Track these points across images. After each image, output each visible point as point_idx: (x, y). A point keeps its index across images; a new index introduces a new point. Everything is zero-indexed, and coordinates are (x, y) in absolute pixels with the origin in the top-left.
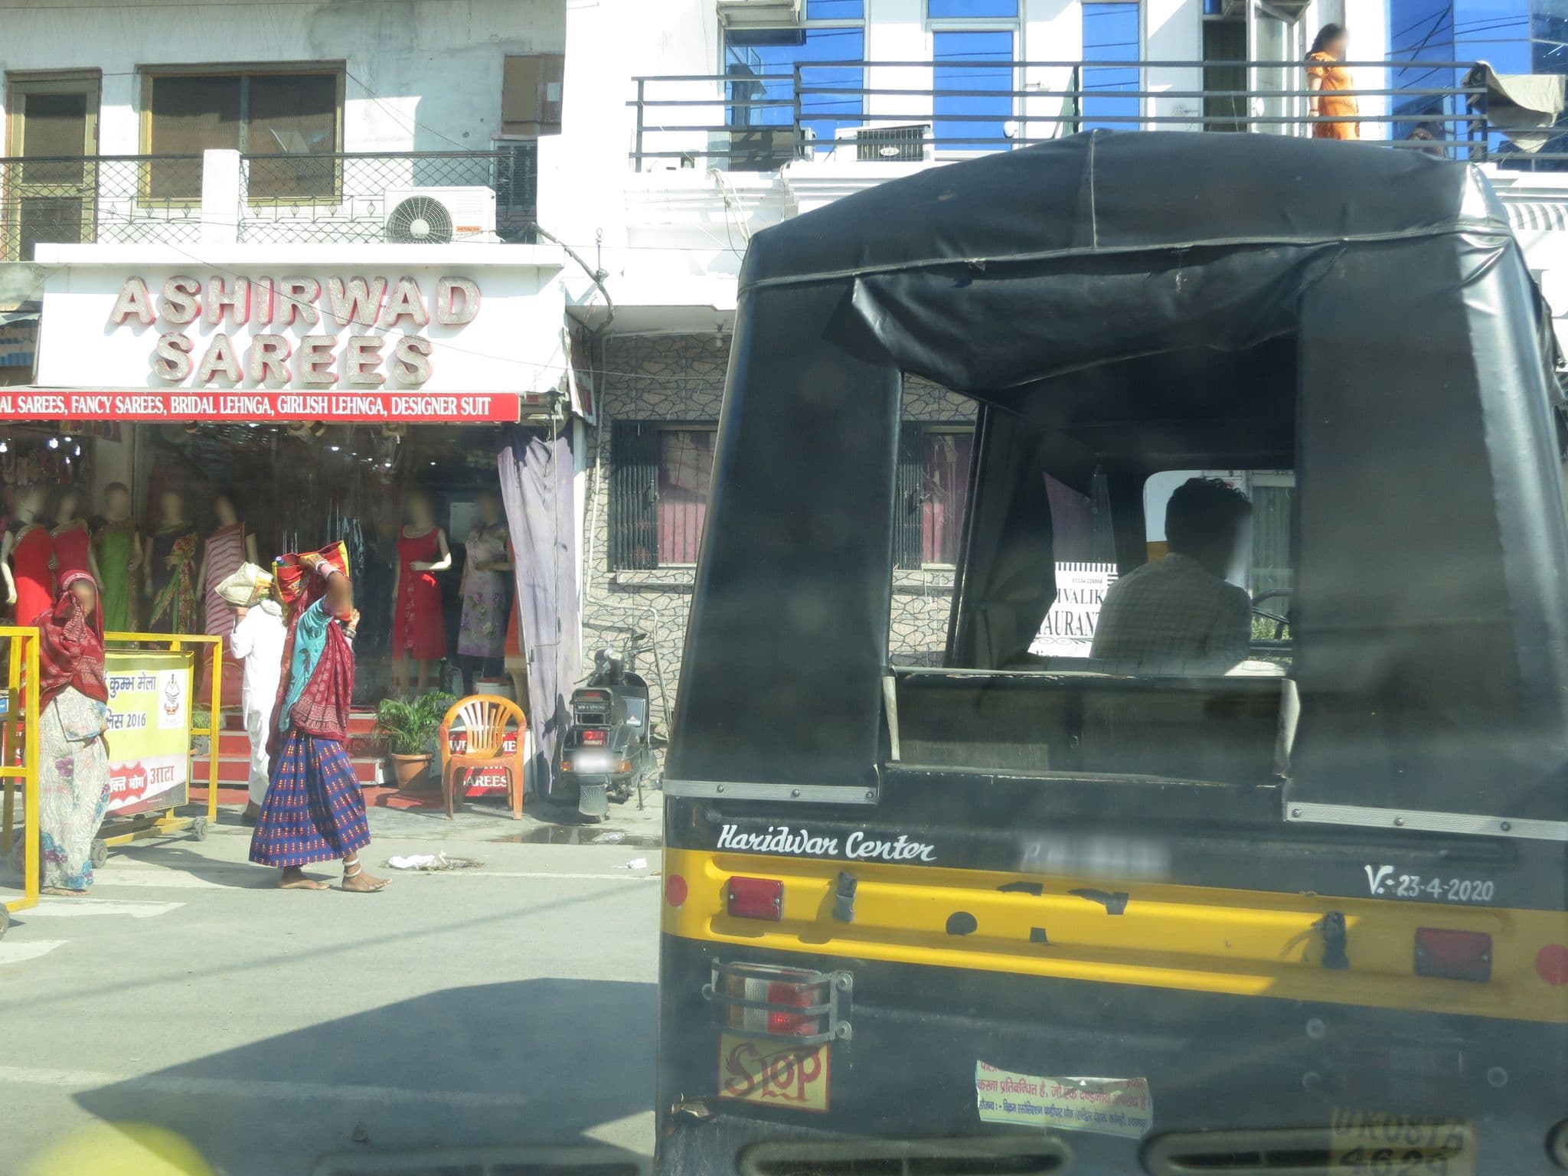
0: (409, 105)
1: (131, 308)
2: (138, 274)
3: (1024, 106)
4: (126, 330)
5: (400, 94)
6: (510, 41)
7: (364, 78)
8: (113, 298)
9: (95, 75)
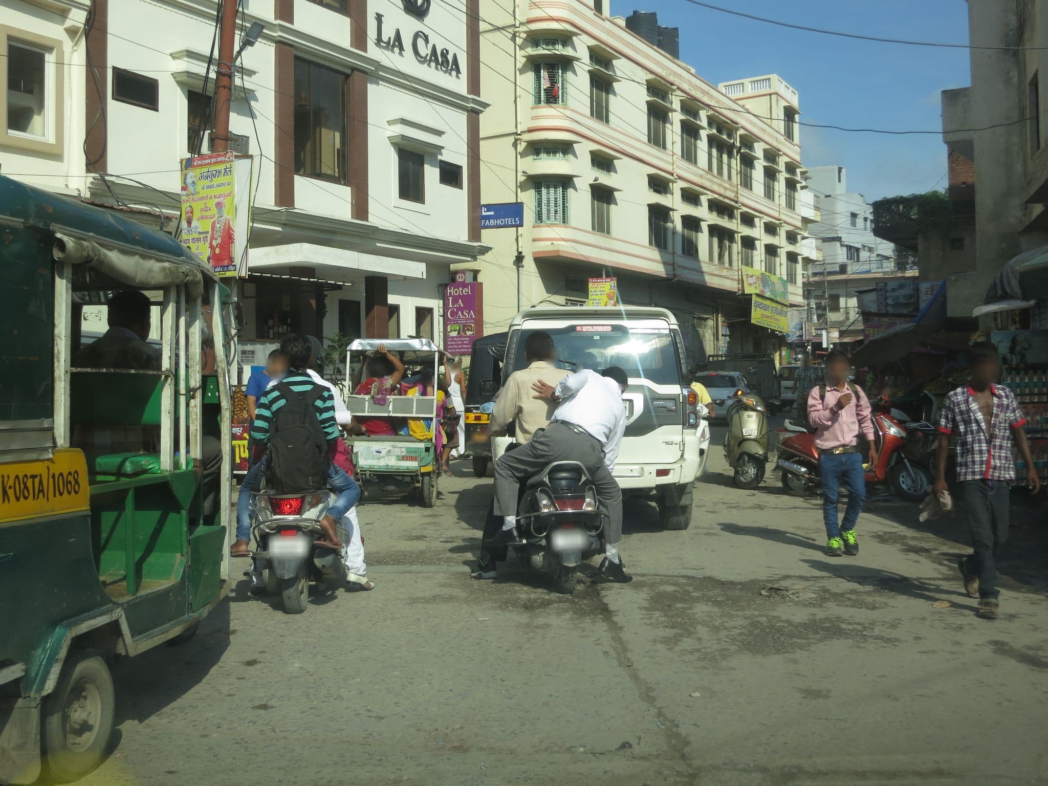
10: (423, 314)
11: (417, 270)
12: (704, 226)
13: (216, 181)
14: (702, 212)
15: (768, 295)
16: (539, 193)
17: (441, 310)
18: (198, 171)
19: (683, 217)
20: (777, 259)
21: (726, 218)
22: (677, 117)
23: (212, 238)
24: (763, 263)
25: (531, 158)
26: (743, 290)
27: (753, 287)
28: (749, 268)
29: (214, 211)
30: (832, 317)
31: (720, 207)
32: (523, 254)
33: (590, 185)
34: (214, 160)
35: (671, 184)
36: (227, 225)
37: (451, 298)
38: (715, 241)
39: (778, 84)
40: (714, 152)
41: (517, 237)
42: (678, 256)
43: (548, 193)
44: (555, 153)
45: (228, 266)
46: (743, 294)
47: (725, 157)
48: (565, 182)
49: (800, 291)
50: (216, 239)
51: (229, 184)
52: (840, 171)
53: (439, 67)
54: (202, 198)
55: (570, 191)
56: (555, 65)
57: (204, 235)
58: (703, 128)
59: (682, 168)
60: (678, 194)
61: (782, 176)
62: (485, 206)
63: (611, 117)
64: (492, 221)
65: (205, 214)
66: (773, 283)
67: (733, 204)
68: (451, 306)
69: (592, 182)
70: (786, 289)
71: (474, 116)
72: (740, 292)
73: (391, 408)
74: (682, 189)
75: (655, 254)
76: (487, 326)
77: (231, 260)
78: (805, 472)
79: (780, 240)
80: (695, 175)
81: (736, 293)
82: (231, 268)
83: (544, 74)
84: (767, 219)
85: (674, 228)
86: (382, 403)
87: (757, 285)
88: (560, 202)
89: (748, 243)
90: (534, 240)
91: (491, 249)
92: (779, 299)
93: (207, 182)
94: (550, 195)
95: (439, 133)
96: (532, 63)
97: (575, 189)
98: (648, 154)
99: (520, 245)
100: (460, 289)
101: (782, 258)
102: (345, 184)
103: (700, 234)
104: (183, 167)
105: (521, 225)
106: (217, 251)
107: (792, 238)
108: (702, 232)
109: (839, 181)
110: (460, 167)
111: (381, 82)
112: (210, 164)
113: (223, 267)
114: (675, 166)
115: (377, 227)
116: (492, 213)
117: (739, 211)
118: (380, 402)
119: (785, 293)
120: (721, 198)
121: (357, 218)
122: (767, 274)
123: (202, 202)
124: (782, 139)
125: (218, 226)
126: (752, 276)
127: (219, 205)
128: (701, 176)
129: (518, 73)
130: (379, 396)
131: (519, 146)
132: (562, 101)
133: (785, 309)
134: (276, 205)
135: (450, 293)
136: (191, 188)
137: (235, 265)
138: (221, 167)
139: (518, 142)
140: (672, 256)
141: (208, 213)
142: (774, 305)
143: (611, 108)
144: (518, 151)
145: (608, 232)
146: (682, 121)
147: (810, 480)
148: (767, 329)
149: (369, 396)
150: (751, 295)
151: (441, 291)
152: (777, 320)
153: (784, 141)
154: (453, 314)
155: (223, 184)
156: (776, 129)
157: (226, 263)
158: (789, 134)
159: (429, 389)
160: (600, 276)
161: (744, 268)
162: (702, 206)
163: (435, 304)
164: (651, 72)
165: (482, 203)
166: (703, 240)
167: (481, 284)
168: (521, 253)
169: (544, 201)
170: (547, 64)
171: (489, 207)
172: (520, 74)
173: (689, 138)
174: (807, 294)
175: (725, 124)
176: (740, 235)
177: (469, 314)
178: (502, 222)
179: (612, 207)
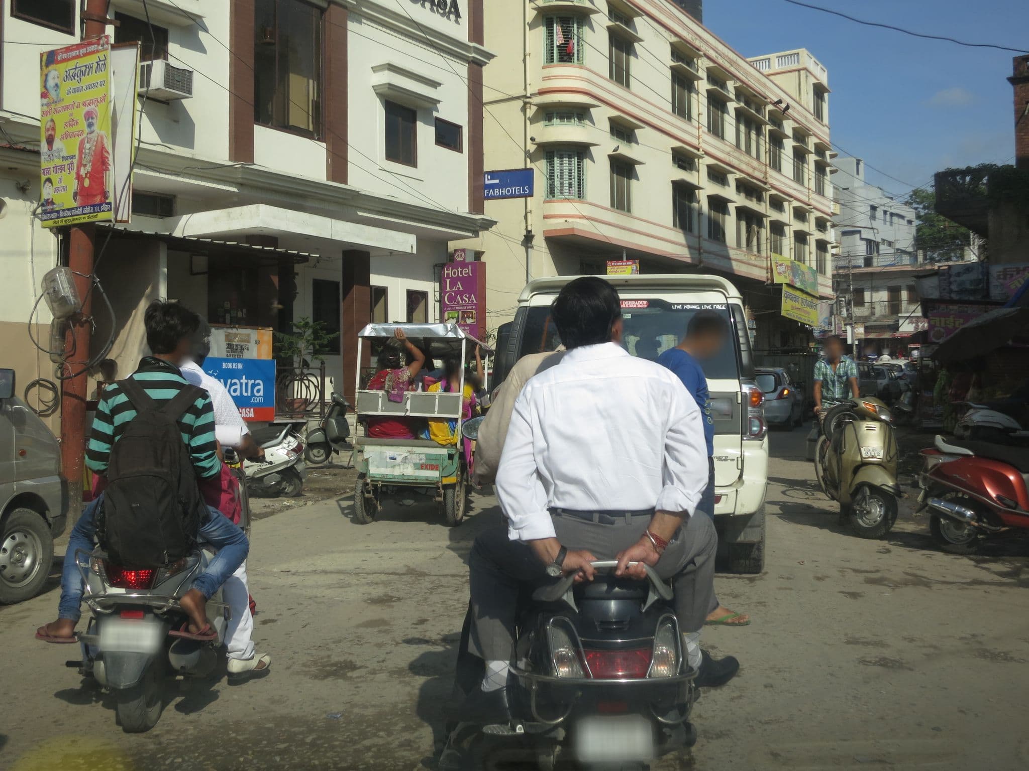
10: (415, 299)
11: (405, 242)
12: (732, 207)
13: (87, 80)
14: (729, 192)
15: (798, 285)
16: (552, 164)
17: (437, 294)
18: (63, 67)
19: (709, 197)
20: (807, 247)
21: (755, 200)
22: (703, 86)
23: (80, 165)
24: (793, 251)
25: (541, 124)
26: (772, 280)
27: (782, 277)
28: (778, 256)
29: (83, 125)
30: (858, 311)
31: (748, 188)
32: (533, 233)
33: (610, 156)
34: (83, 51)
35: (696, 160)
36: (99, 145)
37: (448, 281)
38: (743, 224)
39: (807, 60)
40: (742, 128)
41: (526, 214)
42: (705, 240)
43: (561, 164)
44: (569, 117)
45: (100, 205)
46: (772, 284)
47: (753, 135)
48: (581, 151)
49: (830, 283)
50: (85, 166)
51: (103, 83)
52: (858, 164)
53: (435, 8)
54: (66, 108)
55: (587, 162)
56: (570, 18)
57: (69, 161)
58: (731, 100)
59: (708, 142)
60: (704, 171)
61: (812, 158)
62: (489, 173)
63: (632, 81)
64: (497, 191)
65: (71, 129)
66: (803, 273)
67: (762, 185)
68: (448, 289)
69: (611, 153)
70: (816, 279)
71: (476, 67)
72: (769, 282)
73: (408, 406)
74: (709, 167)
75: (679, 237)
76: (492, 314)
77: (105, 195)
78: (972, 517)
79: (810, 226)
80: (723, 152)
81: (765, 282)
82: (104, 207)
83: (557, 29)
84: (796, 204)
85: (700, 209)
86: (398, 400)
87: (787, 275)
88: (575, 174)
89: (778, 228)
90: (546, 217)
91: (495, 223)
92: (809, 290)
93: (73, 84)
94: (563, 165)
95: (435, 84)
96: (543, 17)
97: (593, 160)
98: (672, 125)
99: (529, 222)
100: (460, 269)
101: (812, 246)
102: (319, 140)
103: (727, 217)
104: (44, 64)
105: (531, 195)
106: (87, 183)
107: (821, 225)
108: (729, 215)
109: (858, 173)
110: (459, 128)
111: (364, 21)
112: (78, 57)
113: (93, 206)
114: (701, 140)
115: (357, 192)
116: (497, 181)
117: (768, 193)
118: (395, 399)
119: (815, 284)
120: (749, 178)
121: (334, 180)
122: (797, 263)
123: (67, 113)
124: (811, 118)
125: (88, 146)
126: (781, 265)
127: (89, 116)
128: (728, 154)
129: (527, 28)
130: (395, 392)
131: (528, 110)
132: (578, 60)
133: (815, 301)
134: (230, 159)
135: (448, 274)
136: (53, 94)
137: (110, 203)
138: (92, 60)
139: (528, 106)
140: (697, 240)
141: (75, 129)
142: (804, 296)
143: (633, 71)
144: (528, 115)
145: (629, 210)
146: (708, 91)
147: (980, 530)
148: (797, 322)
149: (383, 392)
150: (781, 285)
151: (437, 272)
152: (808, 313)
153: (813, 120)
154: (451, 299)
155: (94, 85)
156: (806, 107)
157: (98, 200)
158: (818, 114)
159: (454, 385)
160: (620, 259)
161: (773, 255)
162: (729, 186)
163: (430, 287)
164: (676, 35)
165: (486, 169)
166: (730, 223)
167: (484, 263)
168: (531, 231)
169: (557, 173)
170: (560, 18)
171: (493, 174)
172: (530, 30)
173: (716, 110)
174: (836, 286)
175: (754, 98)
176: (769, 219)
177: (469, 298)
178: (508, 191)
179: (633, 182)
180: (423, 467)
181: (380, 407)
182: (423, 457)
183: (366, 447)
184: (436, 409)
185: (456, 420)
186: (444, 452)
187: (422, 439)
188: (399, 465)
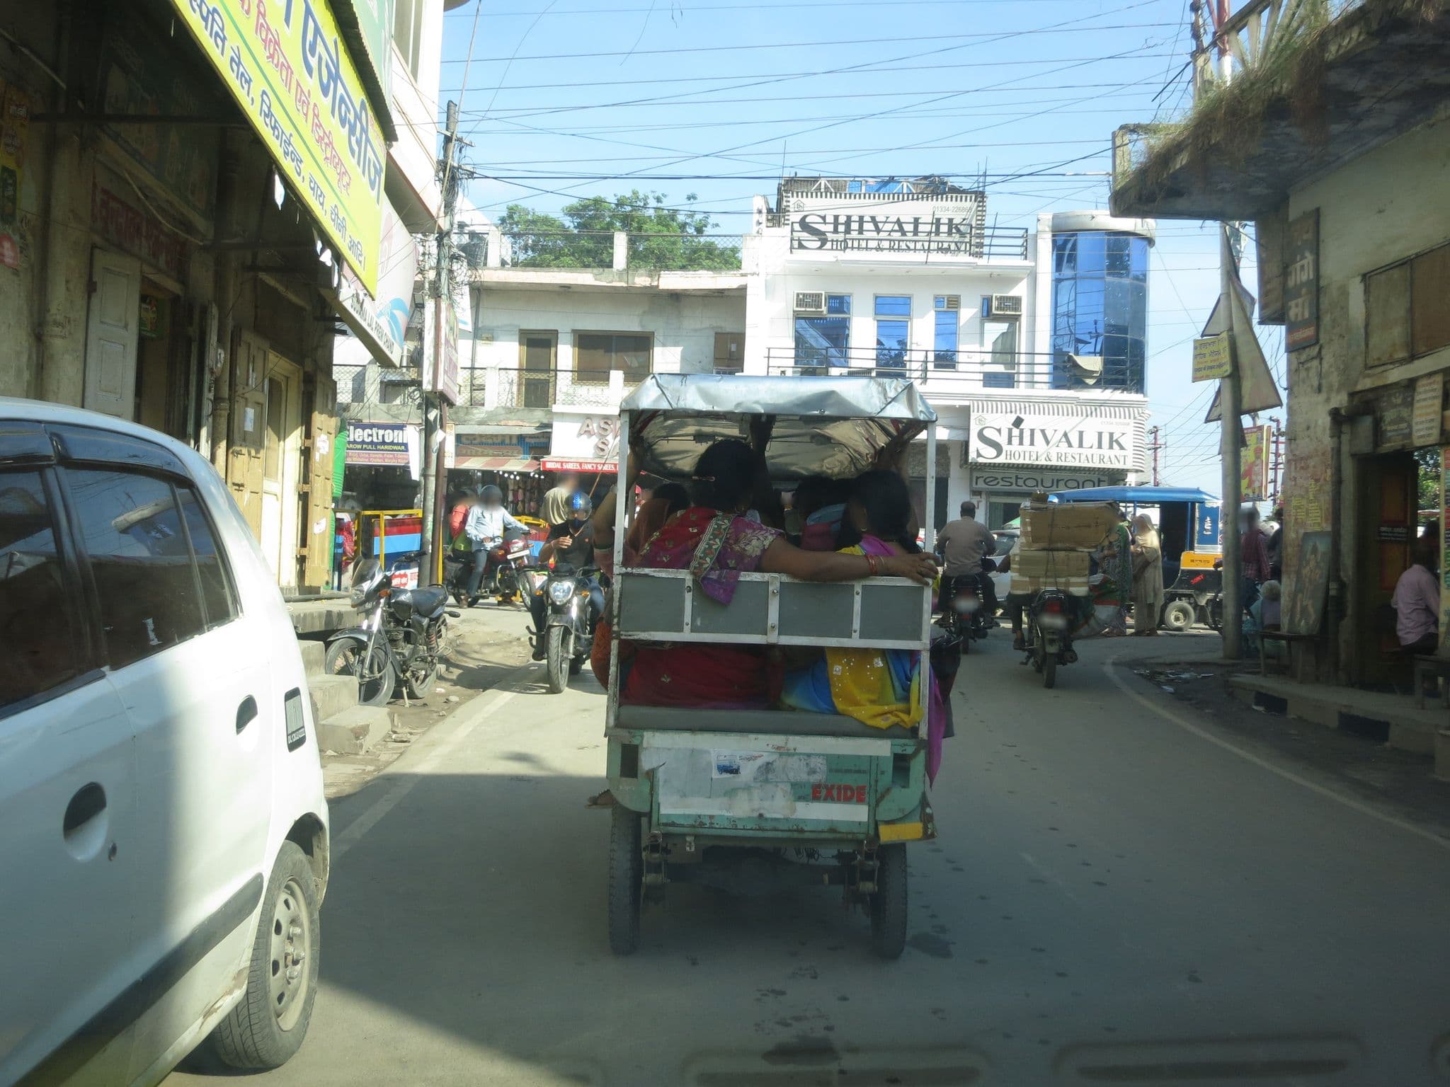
0: (679, 349)
1: (587, 429)
2: (589, 417)
3: (910, 365)
4: (584, 437)
5: (675, 346)
6: (717, 327)
7: (661, 339)
8: (579, 425)
9: (555, 333)
149: (693, 574)
180: (818, 793)
181: (687, 618)
182: (819, 763)
183: (648, 735)
184: (856, 625)
185: (913, 655)
186: (882, 749)
187: (792, 709)
188: (747, 788)
